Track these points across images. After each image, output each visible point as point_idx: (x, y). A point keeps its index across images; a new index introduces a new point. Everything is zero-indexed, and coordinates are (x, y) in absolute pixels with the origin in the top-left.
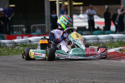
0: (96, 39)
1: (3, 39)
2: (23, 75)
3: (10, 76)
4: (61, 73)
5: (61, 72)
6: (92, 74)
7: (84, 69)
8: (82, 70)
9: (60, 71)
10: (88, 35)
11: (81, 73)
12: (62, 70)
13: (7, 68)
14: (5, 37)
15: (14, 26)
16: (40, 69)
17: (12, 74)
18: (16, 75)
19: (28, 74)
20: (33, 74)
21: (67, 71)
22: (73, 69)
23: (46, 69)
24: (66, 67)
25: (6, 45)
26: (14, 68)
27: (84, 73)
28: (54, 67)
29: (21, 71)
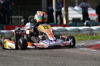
0: (89, 31)
1: (3, 30)
2: (19, 64)
6: (84, 63)
7: (76, 59)
8: (75, 60)
9: (54, 60)
11: (74, 63)
13: (5, 57)
14: (5, 28)
15: (13, 17)
16: (35, 59)
17: (9, 63)
18: (13, 64)
19: (24, 63)
20: (29, 63)
21: (61, 61)
22: (66, 59)
23: (41, 58)
24: (60, 57)
25: (5, 35)
26: (12, 57)
27: (77, 63)
28: (49, 57)
29: (18, 60)
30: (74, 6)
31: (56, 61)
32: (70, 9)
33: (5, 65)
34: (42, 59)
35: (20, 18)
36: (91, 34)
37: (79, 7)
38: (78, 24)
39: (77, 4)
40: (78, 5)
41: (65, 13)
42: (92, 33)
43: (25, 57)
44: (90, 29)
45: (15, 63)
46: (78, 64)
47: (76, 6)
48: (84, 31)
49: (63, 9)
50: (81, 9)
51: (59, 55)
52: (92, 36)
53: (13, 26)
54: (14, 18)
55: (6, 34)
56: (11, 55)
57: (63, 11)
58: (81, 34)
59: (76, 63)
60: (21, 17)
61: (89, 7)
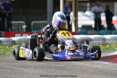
0: (102, 40)
1: (1, 37)
7: (85, 73)
8: (83, 74)
10: (93, 34)
11: (82, 77)
12: (62, 73)
13: (2, 69)
14: (3, 34)
16: (37, 72)
17: (6, 76)
19: (24, 76)
20: (29, 77)
23: (43, 71)
24: (66, 70)
25: (3, 43)
26: (9, 69)
28: (53, 70)
29: (17, 73)
32: (80, 14)
36: (104, 44)
37: (91, 12)
38: (89, 32)
39: (88, 9)
40: (90, 10)
41: (74, 18)
42: (105, 42)
43: (24, 69)
44: (103, 39)
45: (13, 76)
47: (88, 11)
48: (95, 40)
49: (72, 14)
50: (93, 14)
51: (65, 67)
52: (104, 46)
53: (13, 32)
54: (14, 23)
55: (4, 42)
57: (71, 16)
58: (92, 43)
60: (23, 22)
61: (102, 12)
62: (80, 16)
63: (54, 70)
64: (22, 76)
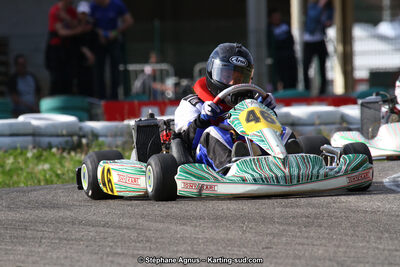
1: (92, 118)
3: (112, 262)
4: (300, 247)
5: (303, 244)
7: (387, 235)
8: (381, 238)
9: (298, 240)
11: (378, 248)
13: (102, 229)
14: (100, 111)
15: (132, 67)
16: (221, 234)
17: (119, 251)
19: (177, 251)
21: (323, 241)
22: (346, 235)
23: (244, 232)
24: (320, 226)
25: (101, 139)
26: (128, 228)
27: (389, 250)
28: (277, 226)
29: (153, 240)
30: (374, 21)
31: (305, 241)
32: (359, 32)
33: (102, 258)
34: (247, 234)
35: (161, 71)
37: (397, 25)
39: (387, 13)
40: (393, 18)
41: (340, 48)
43: (179, 228)
46: (396, 256)
47: (386, 20)
49: (332, 33)
51: (318, 218)
54: (135, 71)
55: (106, 136)
56: (125, 221)
57: (330, 40)
59: (386, 252)
60: (164, 66)
62: (361, 39)
63: (281, 228)
64: (174, 251)
